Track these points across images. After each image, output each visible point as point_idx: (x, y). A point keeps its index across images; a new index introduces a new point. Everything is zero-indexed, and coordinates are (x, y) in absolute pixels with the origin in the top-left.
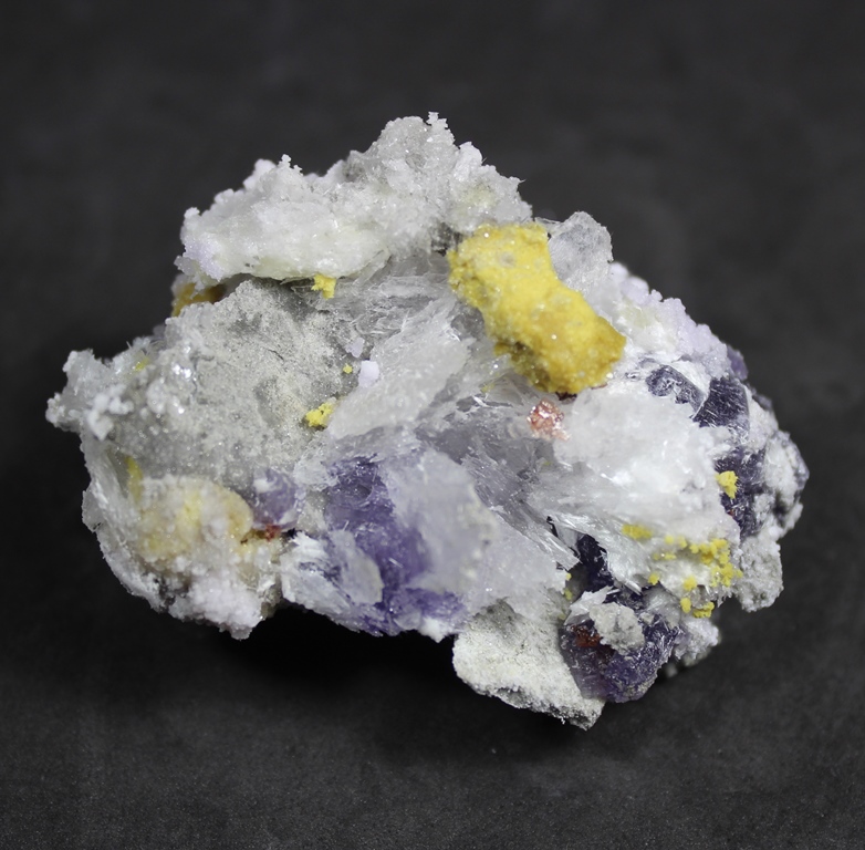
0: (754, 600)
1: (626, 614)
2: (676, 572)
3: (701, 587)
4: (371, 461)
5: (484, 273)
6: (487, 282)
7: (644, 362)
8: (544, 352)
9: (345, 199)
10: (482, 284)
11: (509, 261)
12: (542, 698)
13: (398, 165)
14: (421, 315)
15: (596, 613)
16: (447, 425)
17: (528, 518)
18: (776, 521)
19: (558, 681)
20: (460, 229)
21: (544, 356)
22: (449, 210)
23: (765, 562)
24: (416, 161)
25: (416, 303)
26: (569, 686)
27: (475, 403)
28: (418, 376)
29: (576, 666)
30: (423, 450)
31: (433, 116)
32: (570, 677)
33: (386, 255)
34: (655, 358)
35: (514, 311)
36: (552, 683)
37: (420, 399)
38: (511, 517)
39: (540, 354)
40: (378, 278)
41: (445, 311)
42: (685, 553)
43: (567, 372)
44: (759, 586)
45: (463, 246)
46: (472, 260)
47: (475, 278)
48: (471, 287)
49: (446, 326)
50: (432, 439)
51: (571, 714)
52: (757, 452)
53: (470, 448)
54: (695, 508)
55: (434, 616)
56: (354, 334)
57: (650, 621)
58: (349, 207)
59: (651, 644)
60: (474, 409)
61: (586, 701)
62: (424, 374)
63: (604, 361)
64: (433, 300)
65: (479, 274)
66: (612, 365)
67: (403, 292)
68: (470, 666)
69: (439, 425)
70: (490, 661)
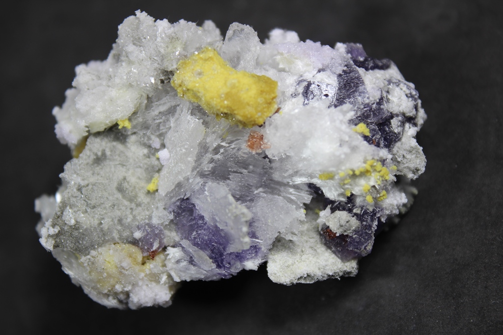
0: (414, 173)
1: (343, 215)
2: (357, 185)
3: (374, 186)
4: (185, 198)
5: (190, 85)
6: (194, 89)
7: (299, 83)
8: (236, 112)
9: (115, 76)
10: (193, 91)
11: (200, 74)
12: (320, 274)
13: (131, 48)
14: (177, 115)
15: (328, 221)
16: (211, 165)
17: (278, 187)
18: (411, 125)
19: (327, 261)
20: (170, 69)
21: (237, 114)
22: (162, 60)
23: (410, 152)
24: (137, 41)
25: (172, 111)
26: (334, 261)
27: (222, 147)
28: (184, 150)
29: (333, 249)
30: (205, 183)
31: (138, 12)
32: (333, 255)
33: (145, 96)
34: (304, 78)
35: (212, 98)
36: (324, 263)
37: (189, 162)
38: (269, 190)
39: (235, 114)
40: (148, 107)
41: (185, 110)
42: (354, 176)
43: (251, 117)
44: (412, 166)
45: (175, 77)
46: (182, 82)
47: (188, 90)
48: (189, 95)
49: (189, 117)
50: (208, 175)
51: (341, 274)
52: (378, 101)
53: (230, 169)
54: (346, 154)
55: (248, 259)
56: (153, 137)
57: (359, 212)
58: (117, 80)
59: (364, 223)
60: (222, 150)
61: (346, 264)
62: (186, 149)
63: (268, 101)
64: (178, 105)
65: (188, 88)
66: (274, 100)
67: (163, 108)
68: (278, 274)
69: (207, 167)
70: (288, 266)
